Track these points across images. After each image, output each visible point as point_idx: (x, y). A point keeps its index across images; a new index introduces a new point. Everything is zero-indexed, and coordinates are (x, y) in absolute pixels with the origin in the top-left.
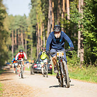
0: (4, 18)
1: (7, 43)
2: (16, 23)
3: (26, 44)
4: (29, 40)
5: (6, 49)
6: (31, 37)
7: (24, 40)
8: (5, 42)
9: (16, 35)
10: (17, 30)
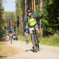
0: (2, 13)
1: (4, 26)
2: (9, 16)
3: (14, 26)
4: (15, 24)
5: (3, 28)
6: (16, 22)
7: (13, 24)
8: (3, 25)
9: (8, 21)
10: (9, 19)
